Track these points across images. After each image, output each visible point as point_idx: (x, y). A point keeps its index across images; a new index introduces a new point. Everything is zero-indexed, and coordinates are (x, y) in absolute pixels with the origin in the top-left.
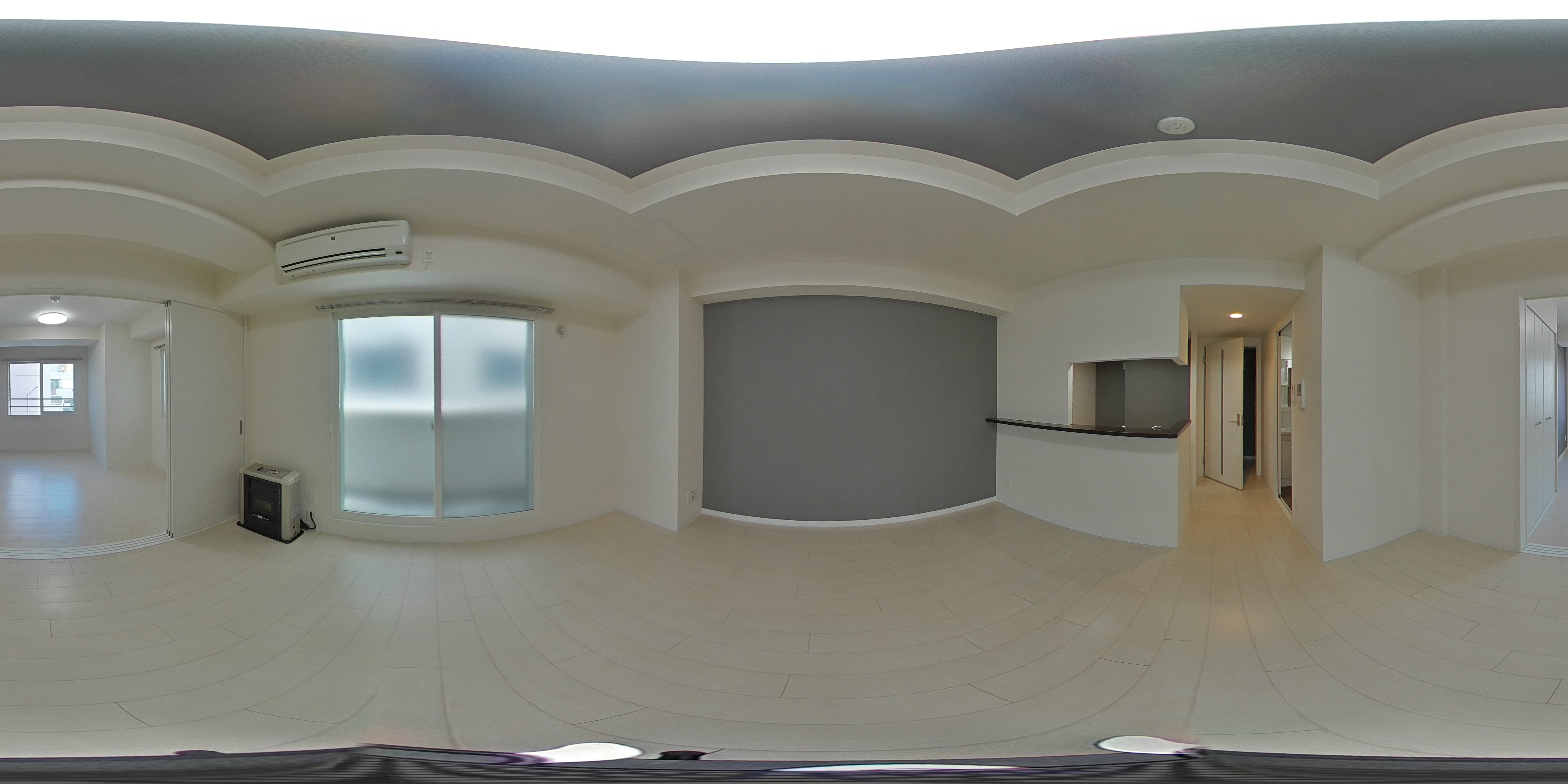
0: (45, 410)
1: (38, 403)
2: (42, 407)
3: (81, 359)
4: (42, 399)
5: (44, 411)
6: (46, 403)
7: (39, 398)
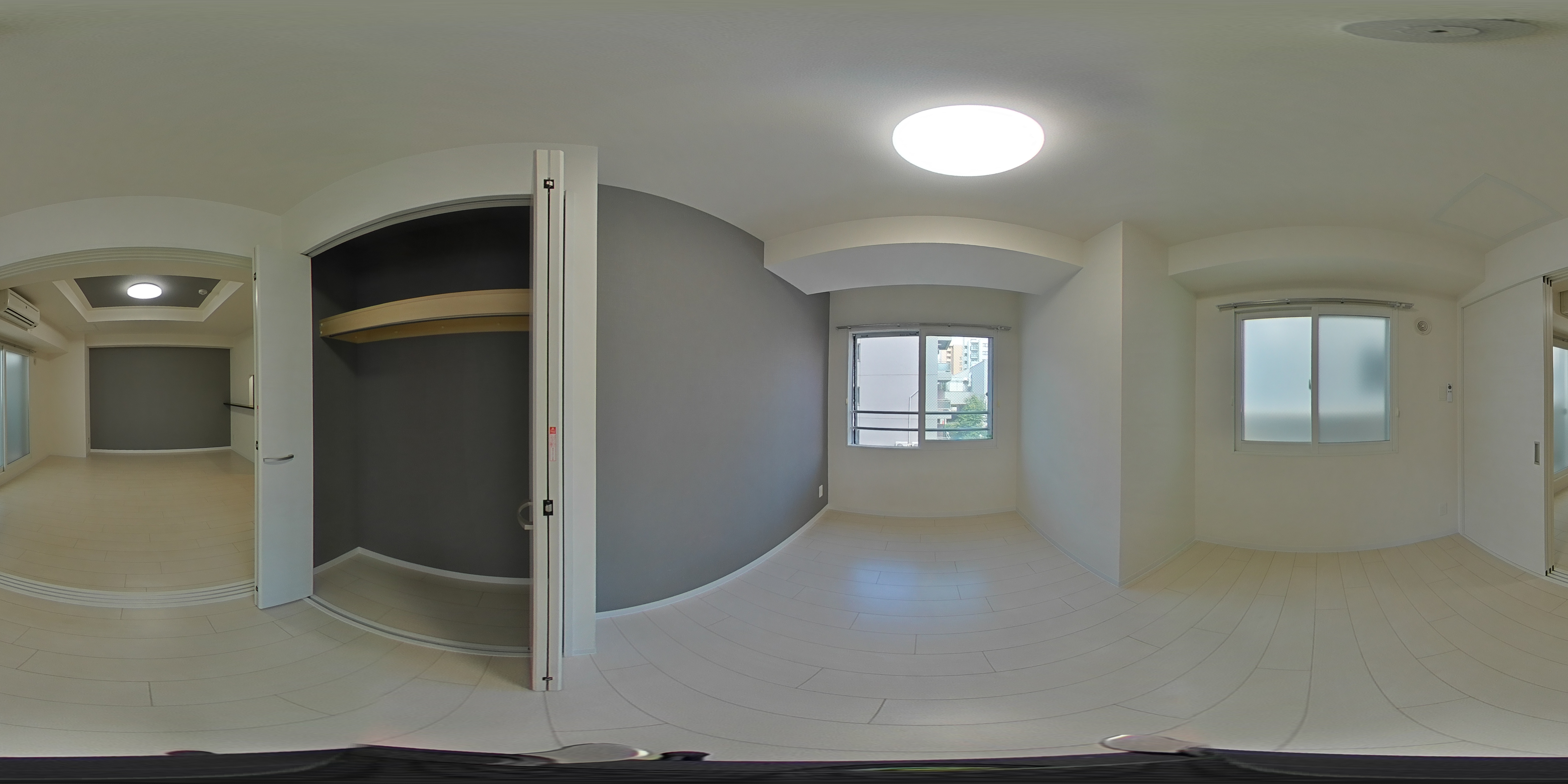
0: (929, 436)
1: (915, 424)
2: (922, 430)
3: (1007, 329)
4: (922, 413)
5: (926, 438)
6: (931, 422)
7: (917, 410)
